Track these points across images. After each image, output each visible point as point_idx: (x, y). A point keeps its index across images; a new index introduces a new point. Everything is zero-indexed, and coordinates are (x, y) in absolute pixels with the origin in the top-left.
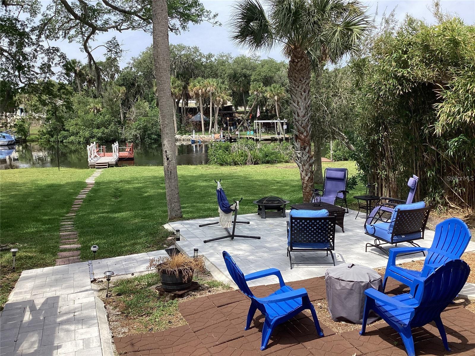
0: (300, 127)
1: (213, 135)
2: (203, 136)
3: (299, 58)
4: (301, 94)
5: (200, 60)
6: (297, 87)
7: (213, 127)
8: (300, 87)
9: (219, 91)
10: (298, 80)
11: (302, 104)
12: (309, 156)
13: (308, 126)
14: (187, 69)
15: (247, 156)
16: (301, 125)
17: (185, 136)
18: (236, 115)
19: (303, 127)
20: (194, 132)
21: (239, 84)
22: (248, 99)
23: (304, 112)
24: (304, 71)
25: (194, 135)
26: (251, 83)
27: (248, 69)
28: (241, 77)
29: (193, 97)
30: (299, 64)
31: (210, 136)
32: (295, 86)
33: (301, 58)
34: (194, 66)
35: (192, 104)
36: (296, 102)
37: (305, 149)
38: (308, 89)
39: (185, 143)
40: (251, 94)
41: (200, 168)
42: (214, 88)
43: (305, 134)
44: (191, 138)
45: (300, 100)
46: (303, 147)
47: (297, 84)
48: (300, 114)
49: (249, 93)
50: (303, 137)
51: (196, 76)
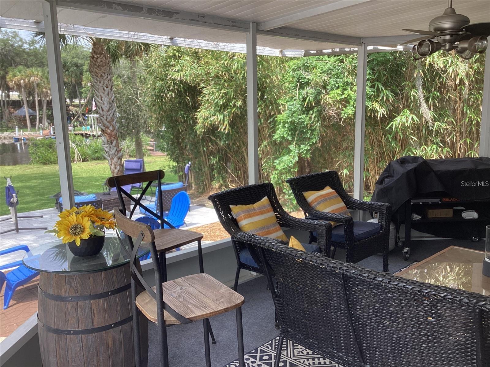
0: (105, 122)
1: (41, 131)
2: (29, 132)
3: (99, 54)
4: (104, 89)
5: (21, 46)
6: (99, 82)
7: (41, 122)
8: (102, 82)
9: (46, 82)
10: (99, 75)
11: (106, 99)
12: (116, 150)
13: (113, 120)
14: (5, 55)
15: (74, 153)
16: (106, 120)
17: (6, 133)
18: (71, 108)
19: (109, 122)
20: (17, 129)
21: (71, 74)
22: (82, 90)
23: (108, 107)
24: (105, 67)
25: (17, 132)
26: (84, 73)
27: (79, 59)
28: (72, 66)
29: (13, 88)
30: (99, 60)
31: (38, 132)
32: (96, 81)
33: (101, 54)
34: (14, 53)
35: (14, 95)
36: (100, 97)
37: (112, 143)
38: (111, 85)
39: (6, 142)
40: (84, 85)
41: (18, 168)
42: (39, 78)
43: (111, 128)
44: (14, 135)
45: (103, 95)
46: (109, 141)
47: (98, 79)
48: (104, 109)
49: (82, 85)
50: (109, 131)
51: (17, 64)
